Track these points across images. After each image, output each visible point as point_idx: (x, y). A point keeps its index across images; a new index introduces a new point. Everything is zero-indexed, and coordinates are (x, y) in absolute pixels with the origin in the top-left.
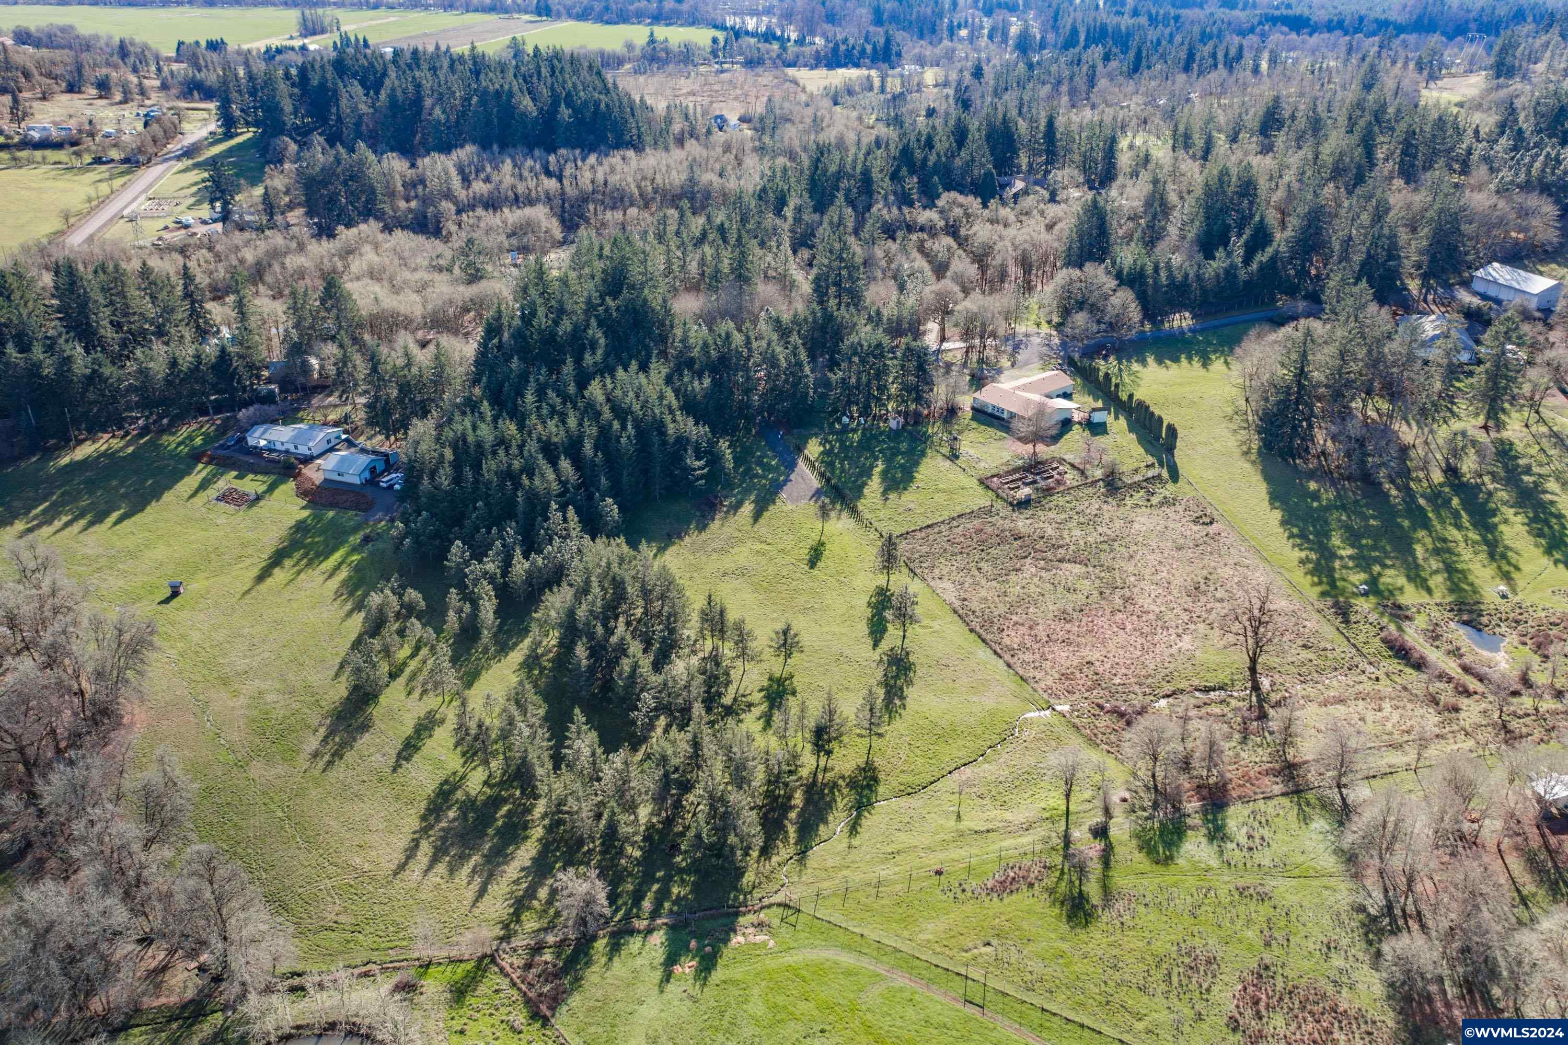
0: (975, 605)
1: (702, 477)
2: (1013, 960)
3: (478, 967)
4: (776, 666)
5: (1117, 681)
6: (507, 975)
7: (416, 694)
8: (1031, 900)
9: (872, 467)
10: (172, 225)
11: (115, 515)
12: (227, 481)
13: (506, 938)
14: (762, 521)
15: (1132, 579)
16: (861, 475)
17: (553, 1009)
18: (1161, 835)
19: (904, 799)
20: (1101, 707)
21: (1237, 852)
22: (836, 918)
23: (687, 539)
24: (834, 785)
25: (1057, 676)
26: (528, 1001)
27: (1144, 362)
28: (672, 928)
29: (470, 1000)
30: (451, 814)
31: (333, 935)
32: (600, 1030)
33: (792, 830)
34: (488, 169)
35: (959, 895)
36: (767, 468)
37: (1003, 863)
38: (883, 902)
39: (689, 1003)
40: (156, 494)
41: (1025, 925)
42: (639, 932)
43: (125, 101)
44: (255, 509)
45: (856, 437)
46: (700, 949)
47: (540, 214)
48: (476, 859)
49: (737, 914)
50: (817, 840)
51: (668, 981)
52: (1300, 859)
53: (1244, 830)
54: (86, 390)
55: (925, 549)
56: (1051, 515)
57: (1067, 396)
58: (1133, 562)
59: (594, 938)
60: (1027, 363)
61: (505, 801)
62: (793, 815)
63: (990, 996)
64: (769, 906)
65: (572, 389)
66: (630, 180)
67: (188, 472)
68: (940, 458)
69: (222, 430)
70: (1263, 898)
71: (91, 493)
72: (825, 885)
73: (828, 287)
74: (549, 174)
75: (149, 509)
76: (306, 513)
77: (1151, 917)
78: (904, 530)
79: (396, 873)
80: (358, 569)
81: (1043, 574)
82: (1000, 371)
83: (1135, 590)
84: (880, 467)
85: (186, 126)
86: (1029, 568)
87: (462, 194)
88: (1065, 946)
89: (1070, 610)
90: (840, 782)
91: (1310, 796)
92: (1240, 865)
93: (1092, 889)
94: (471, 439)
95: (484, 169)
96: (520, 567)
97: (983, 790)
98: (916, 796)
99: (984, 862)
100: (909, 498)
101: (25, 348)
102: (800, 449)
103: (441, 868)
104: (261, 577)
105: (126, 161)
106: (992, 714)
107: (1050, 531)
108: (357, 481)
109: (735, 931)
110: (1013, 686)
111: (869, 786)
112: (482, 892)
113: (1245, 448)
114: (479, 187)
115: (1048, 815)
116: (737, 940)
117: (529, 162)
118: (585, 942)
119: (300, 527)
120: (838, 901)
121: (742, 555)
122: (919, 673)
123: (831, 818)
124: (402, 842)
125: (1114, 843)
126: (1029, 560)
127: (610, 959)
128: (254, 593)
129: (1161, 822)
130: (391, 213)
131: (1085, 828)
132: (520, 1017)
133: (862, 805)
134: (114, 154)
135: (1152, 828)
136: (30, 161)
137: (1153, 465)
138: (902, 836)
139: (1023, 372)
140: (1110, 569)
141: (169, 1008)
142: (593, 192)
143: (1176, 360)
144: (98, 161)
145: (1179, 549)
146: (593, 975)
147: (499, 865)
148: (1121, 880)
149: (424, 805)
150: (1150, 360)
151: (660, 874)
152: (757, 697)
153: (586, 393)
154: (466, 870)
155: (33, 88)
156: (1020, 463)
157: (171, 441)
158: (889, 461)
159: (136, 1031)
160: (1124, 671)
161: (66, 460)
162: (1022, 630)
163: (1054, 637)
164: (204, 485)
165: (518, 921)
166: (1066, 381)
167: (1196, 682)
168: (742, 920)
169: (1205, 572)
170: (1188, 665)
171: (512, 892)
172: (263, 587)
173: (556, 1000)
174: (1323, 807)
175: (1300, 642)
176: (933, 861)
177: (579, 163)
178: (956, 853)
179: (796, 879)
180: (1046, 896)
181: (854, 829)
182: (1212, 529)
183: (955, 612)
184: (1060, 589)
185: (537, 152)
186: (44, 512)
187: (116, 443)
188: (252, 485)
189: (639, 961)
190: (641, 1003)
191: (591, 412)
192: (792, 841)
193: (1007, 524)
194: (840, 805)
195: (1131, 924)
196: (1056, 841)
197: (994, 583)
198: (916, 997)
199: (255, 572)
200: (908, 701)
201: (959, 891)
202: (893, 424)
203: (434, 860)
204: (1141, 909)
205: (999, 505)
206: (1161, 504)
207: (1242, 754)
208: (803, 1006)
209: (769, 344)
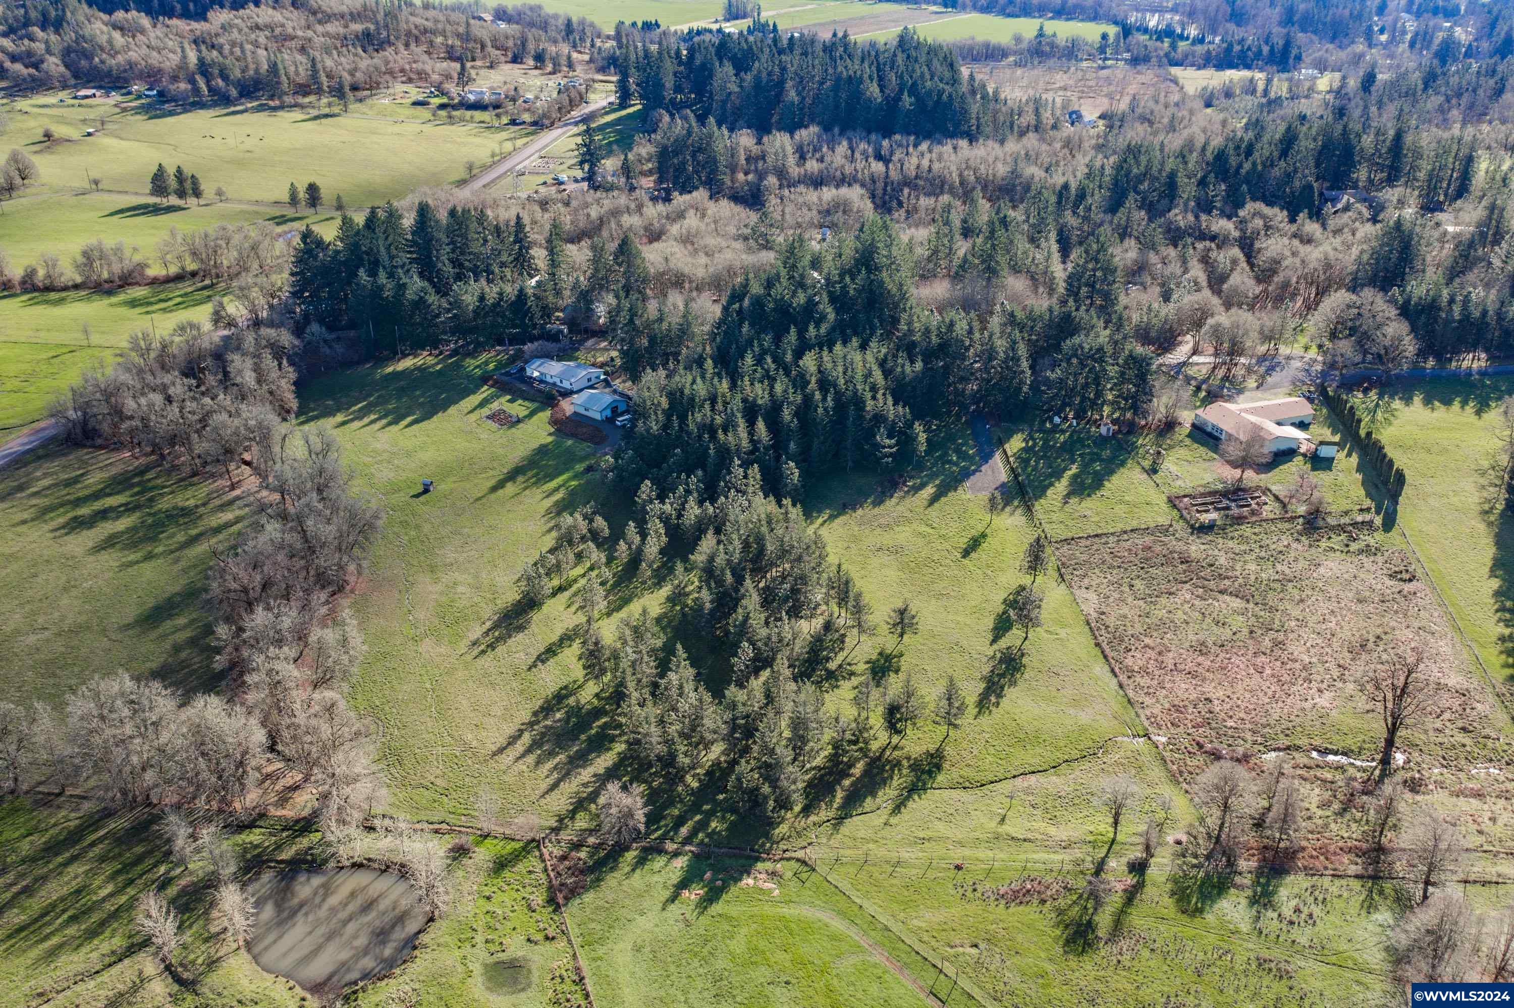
0: (1111, 621)
1: (891, 455)
2: (992, 968)
3: (524, 848)
4: (890, 643)
5: (1230, 723)
6: (543, 861)
7: (573, 608)
8: (1037, 915)
9: (1065, 469)
10: (550, 181)
11: (409, 419)
12: (502, 403)
13: (556, 830)
14: (936, 505)
15: (1293, 624)
16: (1051, 475)
17: (567, 899)
18: (1201, 886)
19: (958, 791)
20: (1200, 746)
21: (1276, 922)
22: (844, 885)
23: (860, 512)
24: (898, 764)
25: (1167, 706)
26: (550, 887)
27: (1408, 401)
28: (696, 856)
29: (506, 874)
30: (558, 715)
31: (426, 793)
32: (599, 927)
33: (840, 795)
34: (825, 149)
35: (969, 894)
36: (963, 456)
37: (1026, 874)
38: (894, 881)
39: (681, 925)
40: (444, 406)
41: (1020, 938)
42: (666, 853)
43: (553, 73)
44: (513, 430)
45: (1062, 439)
46: (712, 881)
47: (855, 195)
48: (562, 757)
49: (758, 859)
50: (860, 811)
51: (673, 901)
52: (1343, 946)
53: (1293, 903)
54: (413, 313)
55: (1084, 557)
56: (1231, 544)
57: (1302, 425)
58: (1301, 606)
59: (627, 849)
60: (1275, 386)
61: (606, 713)
62: (847, 782)
63: (956, 994)
64: (789, 859)
65: (789, 357)
66: (953, 168)
67: (473, 392)
68: (1138, 469)
69: (512, 360)
70: (1282, 975)
71: (399, 398)
72: (848, 852)
73: (1079, 288)
74: (879, 157)
75: (435, 418)
76: (550, 439)
77: (1152, 963)
78: (1070, 535)
79: (495, 754)
80: (573, 493)
81: (1197, 602)
82: (1240, 392)
83: (1291, 636)
84: (1074, 469)
85: (591, 96)
86: (1185, 593)
87: (795, 171)
88: (1049, 967)
89: (1210, 643)
90: (905, 763)
91: (1388, 886)
92: (1273, 936)
93: (1104, 920)
94: (687, 391)
95: (820, 149)
96: (693, 511)
97: (1039, 800)
98: (970, 791)
99: (1007, 869)
100: (1089, 506)
101: (373, 273)
102: (1001, 443)
103: (531, 759)
104: (494, 489)
105: (535, 123)
106: (1082, 730)
107: (1222, 561)
108: (598, 417)
109: (749, 874)
110: (1116, 707)
111: (930, 773)
112: (554, 786)
113: (1486, 507)
114: (812, 166)
115: (1091, 838)
116: (749, 881)
117: (863, 146)
118: (619, 849)
119: (542, 451)
120: (852, 870)
121: (903, 535)
122: (1026, 676)
123: (880, 793)
124: (510, 729)
125: (1148, 882)
126: (1187, 586)
127: (633, 870)
128: (484, 500)
129: (1207, 874)
130: (729, 183)
131: (1124, 860)
132: (539, 898)
133: (914, 789)
134: (527, 117)
135: (1195, 877)
136: (462, 120)
137: (1368, 510)
138: (940, 826)
139: (1267, 395)
140: (1273, 609)
141: (287, 820)
142: (917, 177)
143: (1447, 402)
144: (513, 122)
145: (1360, 601)
146: (612, 880)
147: (578, 767)
148: (1137, 919)
149: (540, 703)
150: (1417, 400)
151: (706, 807)
152: (861, 667)
153: (801, 363)
154: (550, 765)
155: (484, 58)
156: (1220, 487)
157: (471, 364)
158: (1085, 466)
159: (257, 831)
160: (1242, 715)
161: (390, 369)
162: (1152, 654)
163: (1180, 667)
164: (482, 405)
165: (572, 818)
166: (1306, 410)
167: (1317, 742)
168: (760, 866)
169: (1379, 631)
170: (1318, 723)
171: (577, 793)
172: (493, 496)
173: (573, 892)
174: (1398, 900)
175: (1460, 724)
176: (958, 855)
177: (911, 149)
178: (984, 854)
179: (824, 840)
180: (1053, 915)
181: (897, 809)
182: (1408, 587)
183: (1088, 624)
184: (1208, 620)
185: (873, 137)
186: (361, 409)
187: (431, 360)
188: (518, 409)
189: (656, 878)
190: (642, 914)
191: (801, 382)
192: (835, 806)
193: (1180, 546)
194: (896, 782)
195: (1128, 964)
196: (1089, 866)
197: (1141, 603)
198: (886, 977)
199: (492, 483)
200: (1004, 702)
201: (970, 889)
202: (1103, 430)
203: (529, 751)
204: (1146, 953)
205: (1179, 526)
206: (1361, 552)
207: (1333, 826)
208: (780, 956)
209: (990, 337)
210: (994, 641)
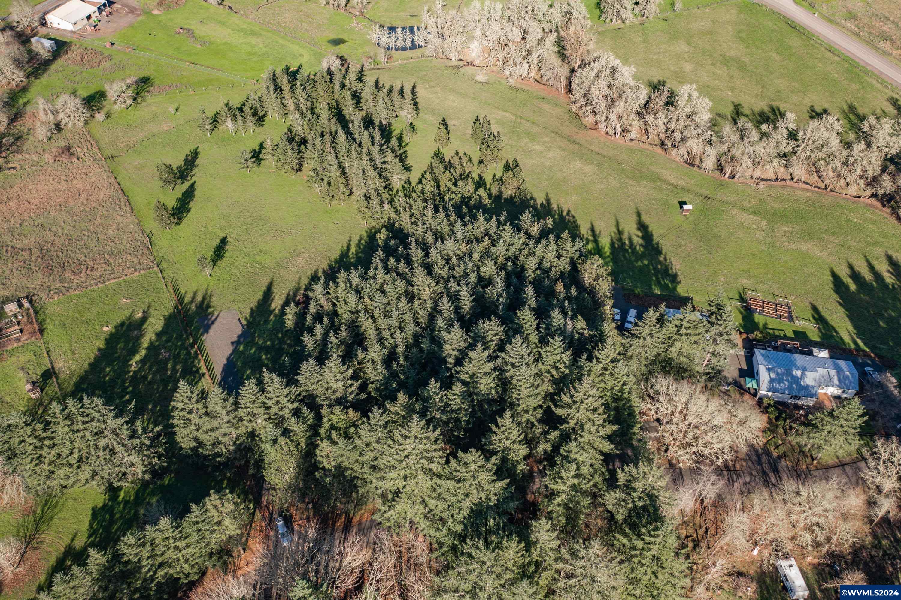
9: (144, 360)
16: (158, 348)
51: (299, 66)
84: (135, 362)
100: (122, 311)
180: (155, 84)
190: (307, 62)
210: (192, 185)
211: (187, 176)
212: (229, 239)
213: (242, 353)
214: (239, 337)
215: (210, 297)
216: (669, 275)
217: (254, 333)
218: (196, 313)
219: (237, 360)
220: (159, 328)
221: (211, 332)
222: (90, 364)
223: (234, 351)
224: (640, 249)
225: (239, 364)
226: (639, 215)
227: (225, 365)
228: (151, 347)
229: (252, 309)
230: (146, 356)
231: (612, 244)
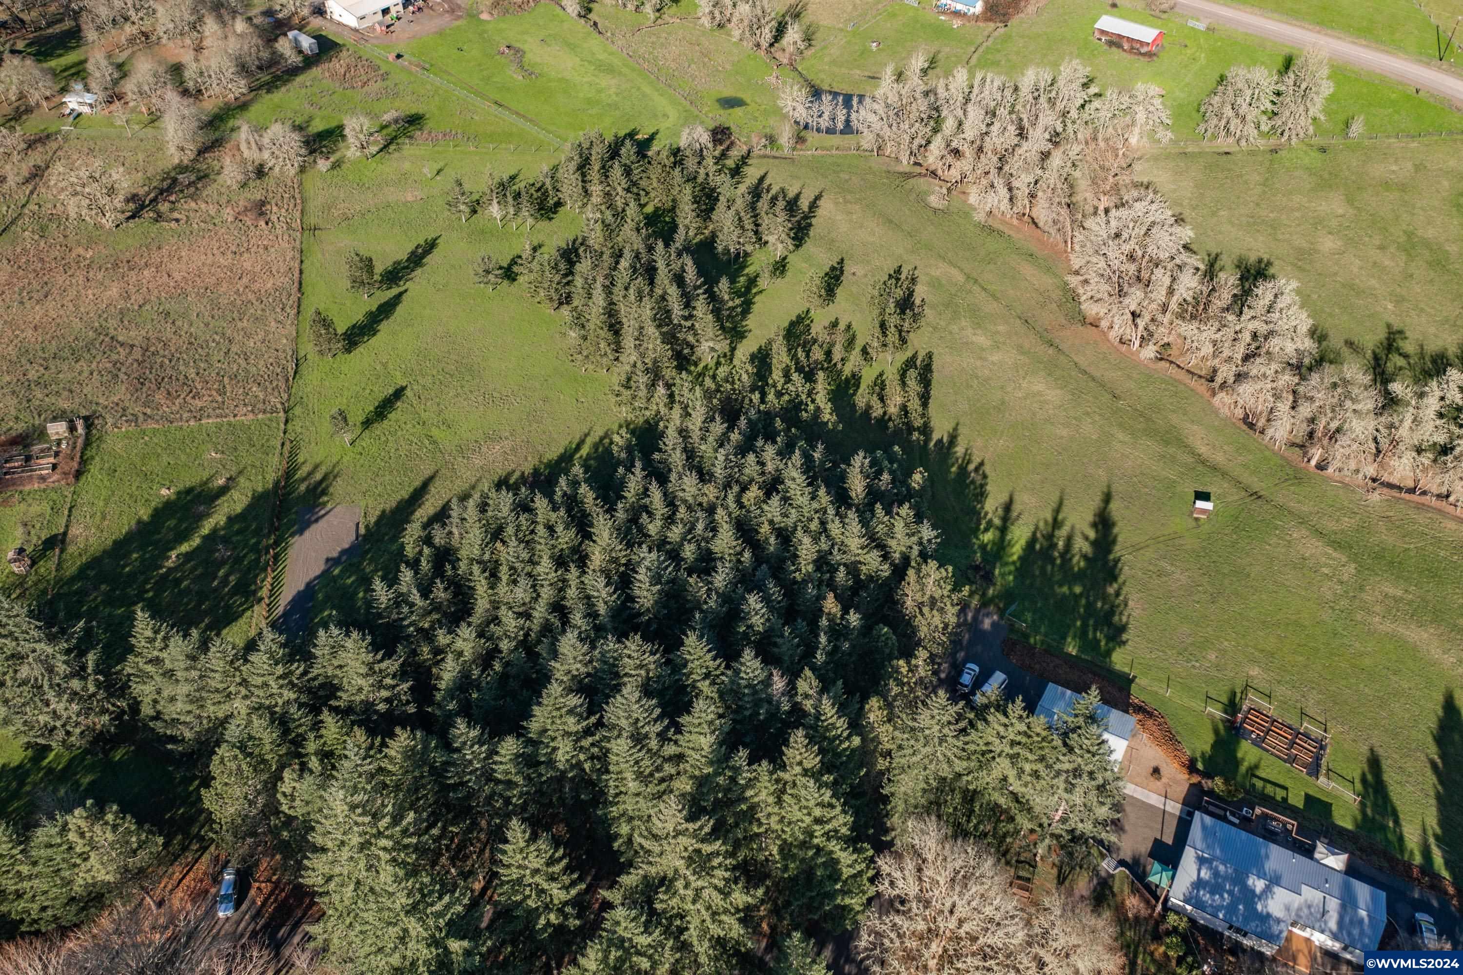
9: (190, 554)
18: (331, 137)
51: (653, 134)
79: (820, 195)
88: (436, 110)
103: (792, 193)
110: (316, 248)
124: (821, 212)
154: (774, 191)
165: (738, 164)
180: (425, 127)
210: (401, 294)
211: (400, 279)
212: (408, 392)
213: (335, 579)
214: (344, 552)
215: (335, 477)
216: (1110, 624)
217: (369, 550)
218: (303, 497)
219: (320, 590)
220: (239, 509)
221: (307, 534)
222: (115, 542)
223: (325, 573)
224: (1079, 564)
225: (320, 596)
226: (1107, 498)
227: (299, 592)
228: (211, 538)
229: (384, 512)
230: (198, 548)
231: (1031, 543)
